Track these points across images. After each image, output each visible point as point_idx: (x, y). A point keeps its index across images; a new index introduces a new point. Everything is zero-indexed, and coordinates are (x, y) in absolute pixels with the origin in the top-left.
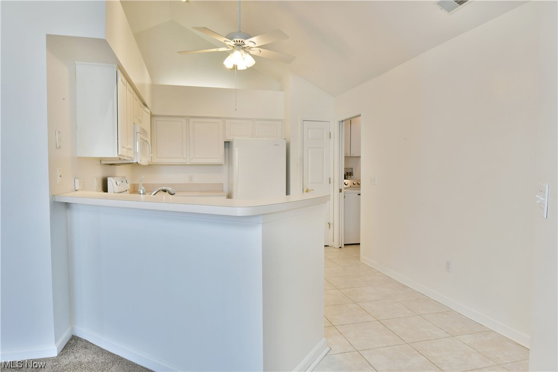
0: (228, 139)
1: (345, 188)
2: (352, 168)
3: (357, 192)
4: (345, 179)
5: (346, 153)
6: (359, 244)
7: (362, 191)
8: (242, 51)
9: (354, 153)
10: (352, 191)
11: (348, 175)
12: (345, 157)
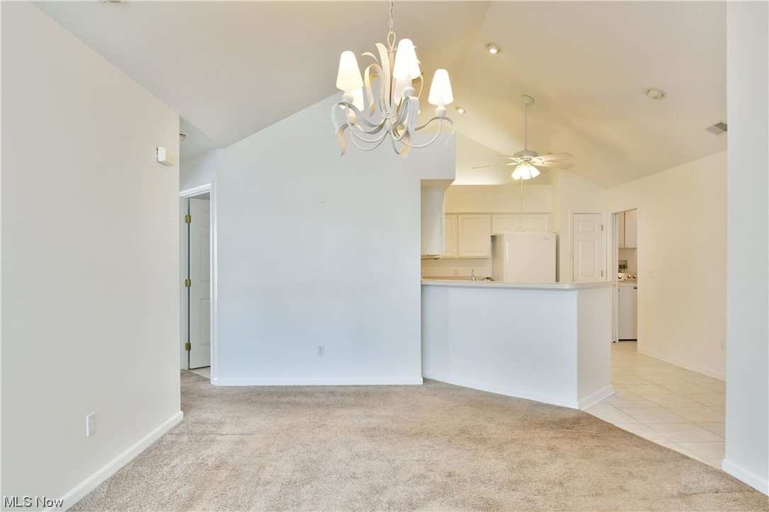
0: (494, 233)
1: (619, 282)
2: (626, 261)
3: (633, 285)
4: (619, 272)
5: (620, 245)
6: (636, 340)
7: (639, 285)
8: (529, 165)
9: (629, 244)
10: (627, 285)
11: (623, 267)
12: (620, 249)
